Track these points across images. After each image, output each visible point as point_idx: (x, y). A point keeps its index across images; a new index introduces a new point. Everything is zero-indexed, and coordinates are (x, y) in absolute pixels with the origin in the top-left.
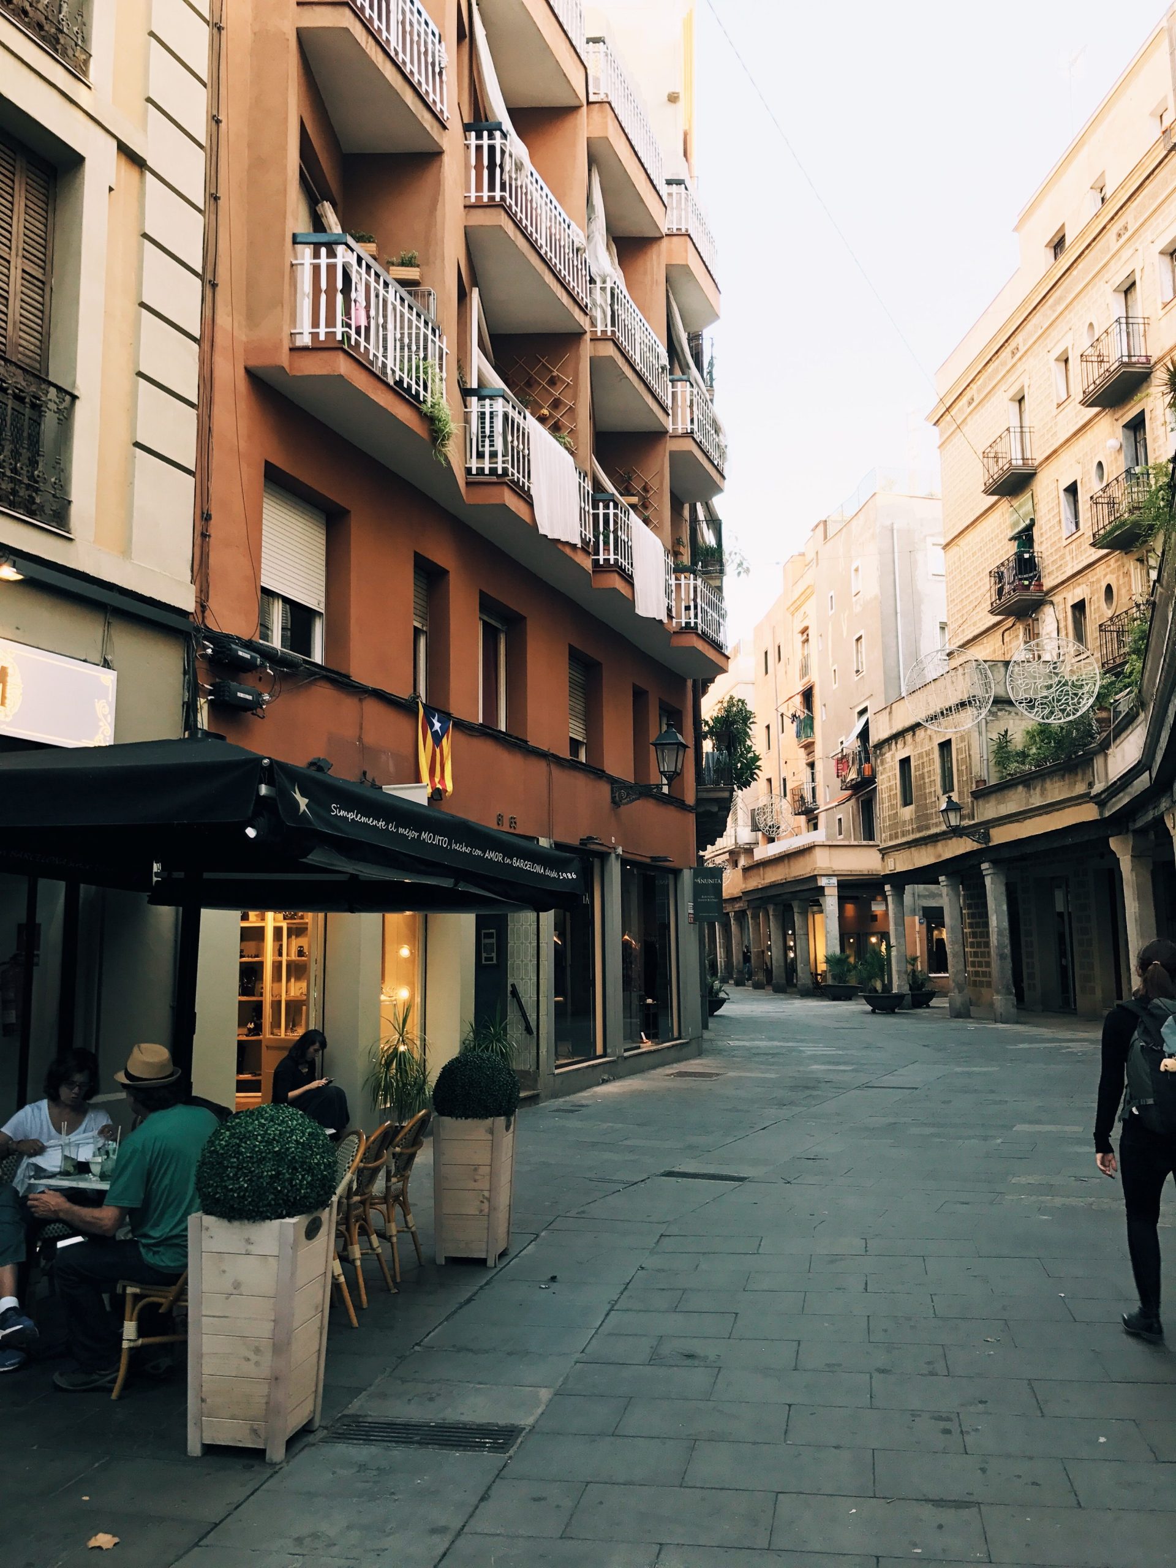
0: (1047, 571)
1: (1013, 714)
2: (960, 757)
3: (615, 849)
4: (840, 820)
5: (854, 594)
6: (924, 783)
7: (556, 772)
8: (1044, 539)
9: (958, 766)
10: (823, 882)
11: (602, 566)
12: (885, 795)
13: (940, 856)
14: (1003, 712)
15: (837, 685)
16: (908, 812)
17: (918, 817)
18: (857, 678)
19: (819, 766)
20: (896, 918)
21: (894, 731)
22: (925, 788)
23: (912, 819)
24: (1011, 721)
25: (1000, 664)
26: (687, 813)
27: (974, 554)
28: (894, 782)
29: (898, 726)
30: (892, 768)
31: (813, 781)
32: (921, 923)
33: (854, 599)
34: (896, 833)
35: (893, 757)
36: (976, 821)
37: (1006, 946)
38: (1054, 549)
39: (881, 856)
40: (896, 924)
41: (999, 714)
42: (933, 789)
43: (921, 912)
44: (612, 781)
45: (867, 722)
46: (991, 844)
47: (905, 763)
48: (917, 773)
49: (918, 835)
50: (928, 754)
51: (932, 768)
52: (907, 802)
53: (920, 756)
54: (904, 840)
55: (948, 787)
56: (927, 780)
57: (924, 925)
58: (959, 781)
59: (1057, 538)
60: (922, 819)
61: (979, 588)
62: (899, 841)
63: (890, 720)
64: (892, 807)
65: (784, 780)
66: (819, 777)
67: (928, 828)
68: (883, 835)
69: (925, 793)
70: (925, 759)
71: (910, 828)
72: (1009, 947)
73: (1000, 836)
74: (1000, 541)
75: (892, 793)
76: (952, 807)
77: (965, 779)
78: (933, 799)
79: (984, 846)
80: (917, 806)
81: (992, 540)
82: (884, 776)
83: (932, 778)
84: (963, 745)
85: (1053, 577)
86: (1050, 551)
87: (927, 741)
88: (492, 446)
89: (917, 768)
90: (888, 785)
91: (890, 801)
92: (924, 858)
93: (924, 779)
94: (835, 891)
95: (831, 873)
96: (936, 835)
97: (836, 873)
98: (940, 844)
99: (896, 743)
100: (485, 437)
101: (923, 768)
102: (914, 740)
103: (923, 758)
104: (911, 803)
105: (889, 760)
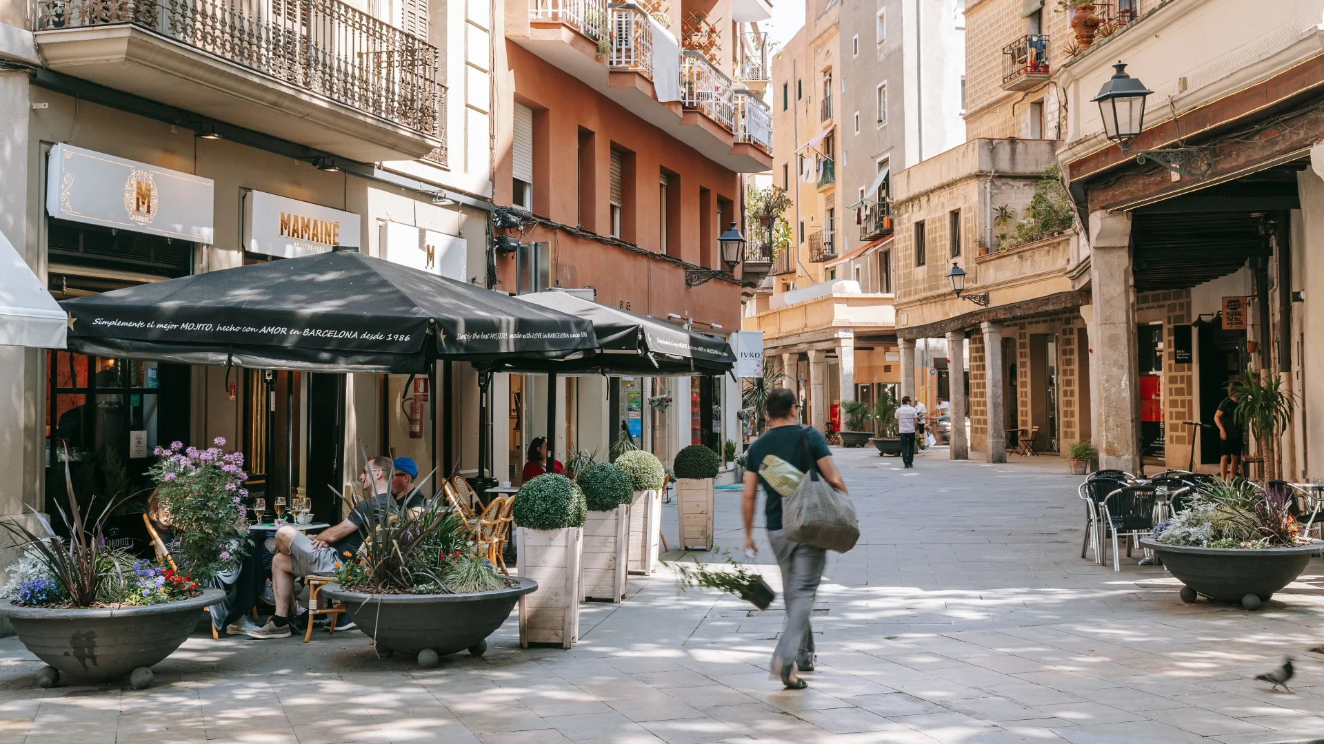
0: (1052, 55)
1: (1015, 188)
2: (967, 226)
3: (687, 320)
4: (858, 269)
5: (878, 42)
6: (936, 246)
7: (653, 265)
8: (1051, 23)
9: (965, 233)
10: (841, 334)
11: (687, 108)
12: (901, 254)
13: (947, 314)
14: (1007, 186)
15: (858, 132)
16: (921, 272)
17: (929, 277)
18: (878, 129)
19: (838, 214)
20: (906, 370)
21: (911, 194)
22: (936, 252)
23: (924, 279)
24: (1013, 195)
25: (1006, 142)
26: (735, 286)
27: (991, 25)
28: (909, 243)
29: (915, 190)
30: (908, 229)
31: (832, 229)
32: (932, 374)
33: (879, 47)
34: (910, 291)
35: (909, 218)
36: (978, 285)
37: (999, 397)
38: (1060, 34)
39: (894, 312)
40: (907, 375)
41: (1003, 187)
42: (943, 253)
43: (933, 364)
44: (686, 267)
45: (887, 179)
46: (990, 306)
47: (920, 226)
48: (931, 237)
49: (928, 294)
50: (940, 219)
51: (943, 233)
52: (920, 261)
53: (933, 221)
54: (917, 297)
55: (956, 251)
56: (938, 244)
57: (936, 376)
58: (966, 248)
59: (1062, 25)
60: (933, 278)
61: (995, 59)
62: (912, 298)
63: (908, 184)
64: (906, 266)
65: (802, 224)
66: (839, 224)
67: (938, 288)
68: (898, 292)
69: (936, 256)
70: (938, 224)
71: (922, 287)
72: (1001, 397)
73: (997, 300)
74: (1015, 18)
75: (907, 253)
76: (957, 272)
77: (970, 246)
78: (943, 262)
79: (984, 307)
80: (929, 267)
81: (1007, 15)
82: (900, 236)
83: (943, 243)
84: (970, 215)
85: (1058, 61)
86: (1056, 36)
87: (939, 207)
88: (626, 45)
89: (930, 232)
90: (904, 244)
91: (905, 260)
92: (933, 314)
93: (935, 242)
94: (851, 343)
95: (848, 325)
96: (944, 295)
97: (852, 325)
98: (947, 303)
99: (913, 206)
100: (622, 38)
101: (936, 232)
102: (928, 205)
103: (935, 223)
104: (924, 264)
105: (905, 221)
